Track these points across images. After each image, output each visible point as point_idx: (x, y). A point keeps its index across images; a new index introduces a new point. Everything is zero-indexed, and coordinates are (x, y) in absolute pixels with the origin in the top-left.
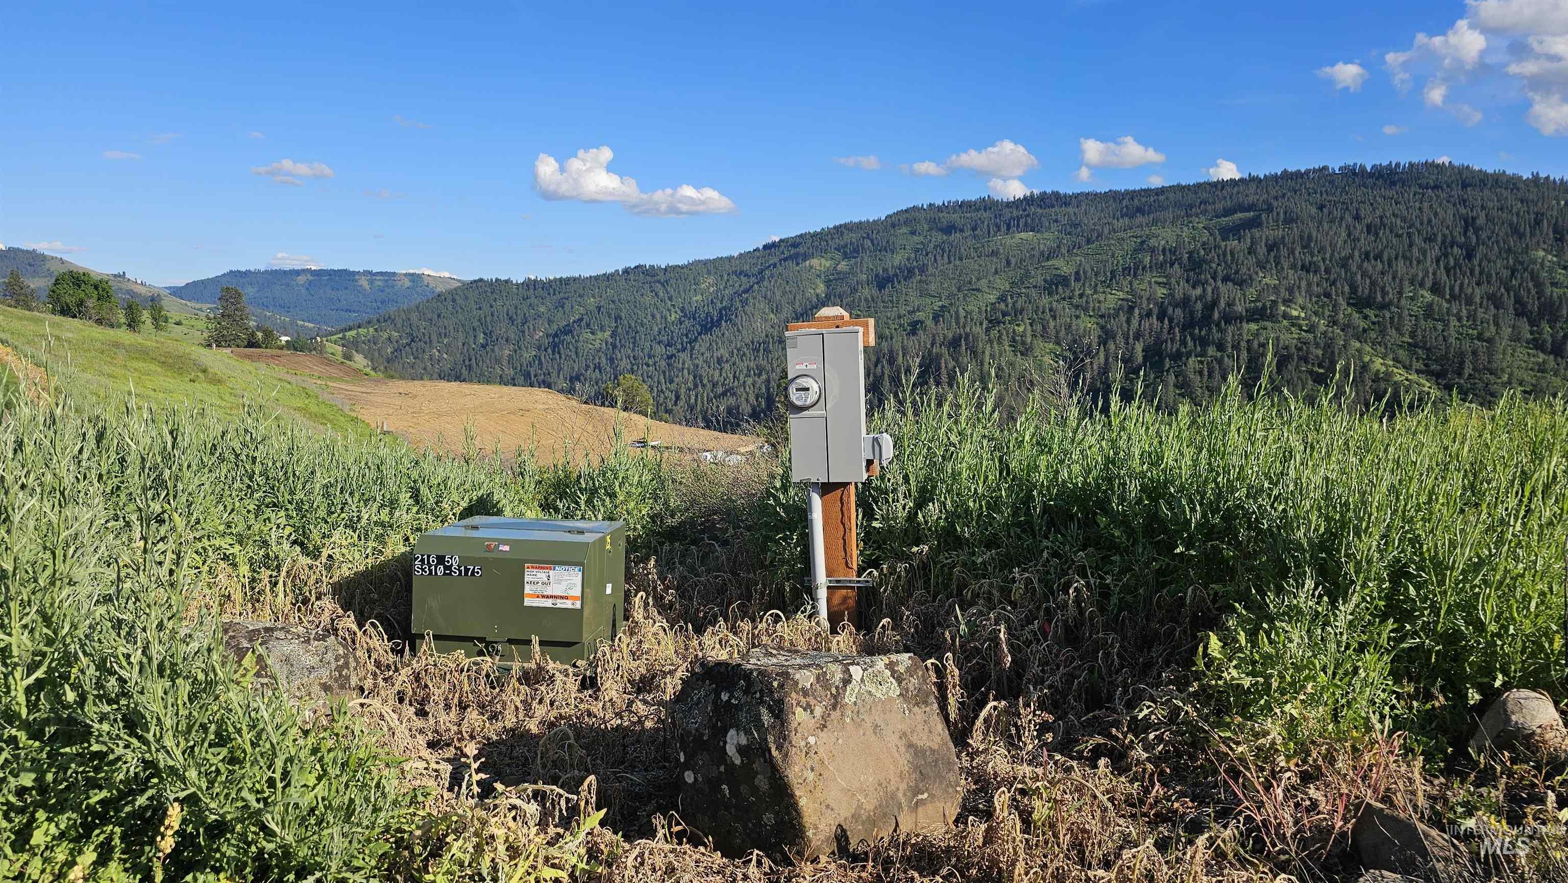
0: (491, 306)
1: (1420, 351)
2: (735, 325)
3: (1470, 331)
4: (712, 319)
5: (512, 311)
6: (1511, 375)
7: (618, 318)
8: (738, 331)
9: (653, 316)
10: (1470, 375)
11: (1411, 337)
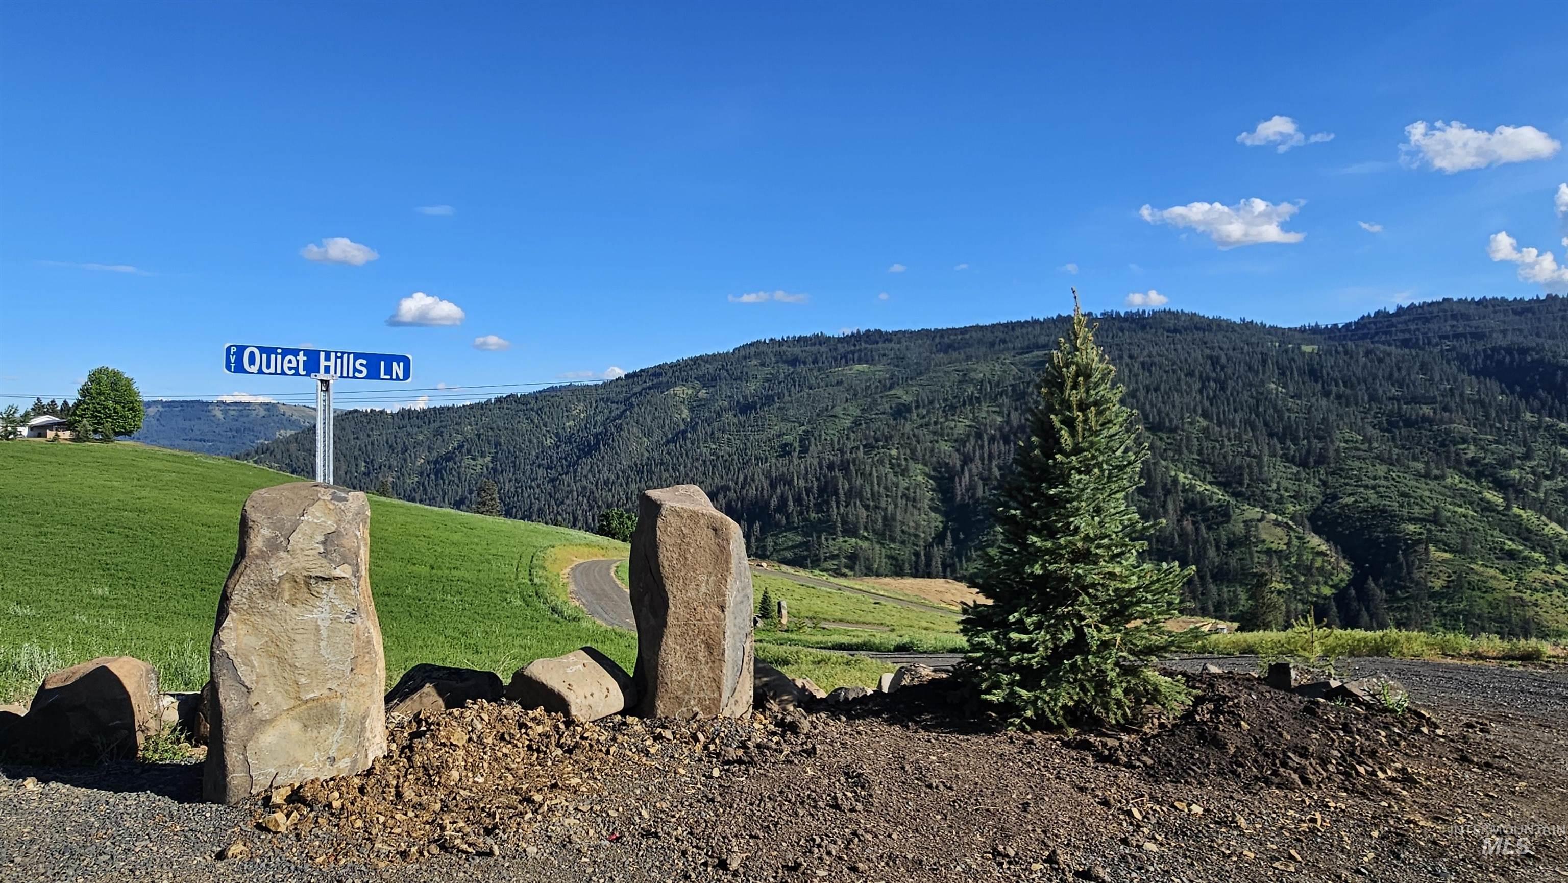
0: (369, 436)
1: (1208, 466)
2: (613, 448)
3: (1240, 450)
4: (589, 444)
5: (392, 440)
6: (1278, 483)
7: (498, 444)
8: (616, 453)
9: (530, 441)
10: (1248, 485)
11: (1199, 455)
